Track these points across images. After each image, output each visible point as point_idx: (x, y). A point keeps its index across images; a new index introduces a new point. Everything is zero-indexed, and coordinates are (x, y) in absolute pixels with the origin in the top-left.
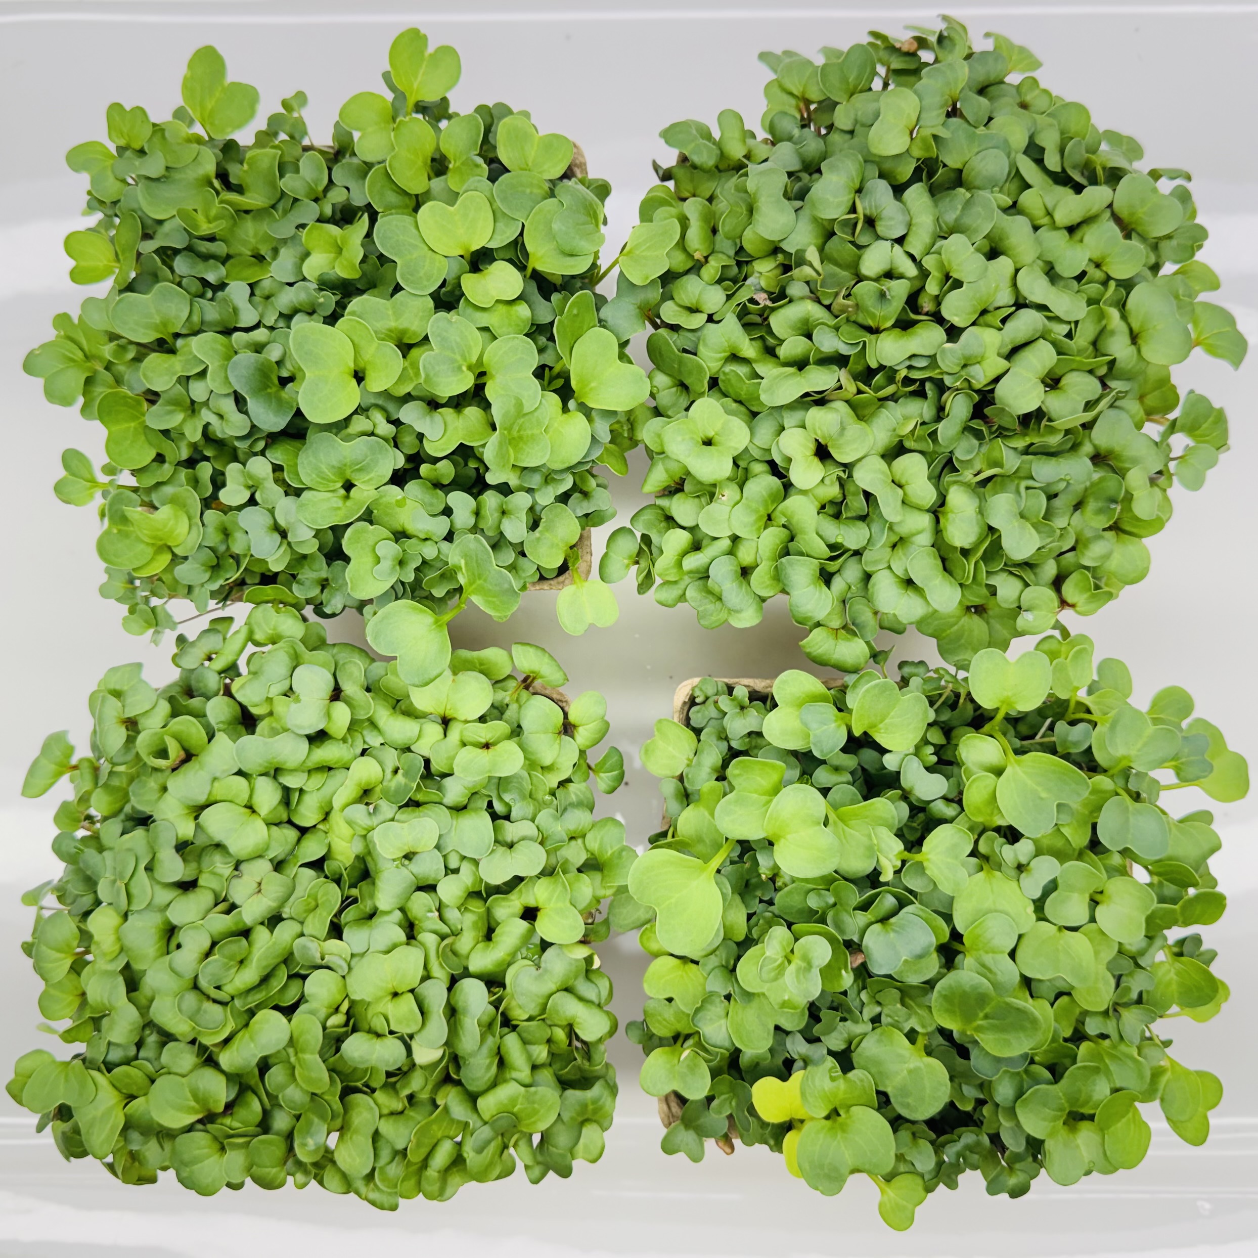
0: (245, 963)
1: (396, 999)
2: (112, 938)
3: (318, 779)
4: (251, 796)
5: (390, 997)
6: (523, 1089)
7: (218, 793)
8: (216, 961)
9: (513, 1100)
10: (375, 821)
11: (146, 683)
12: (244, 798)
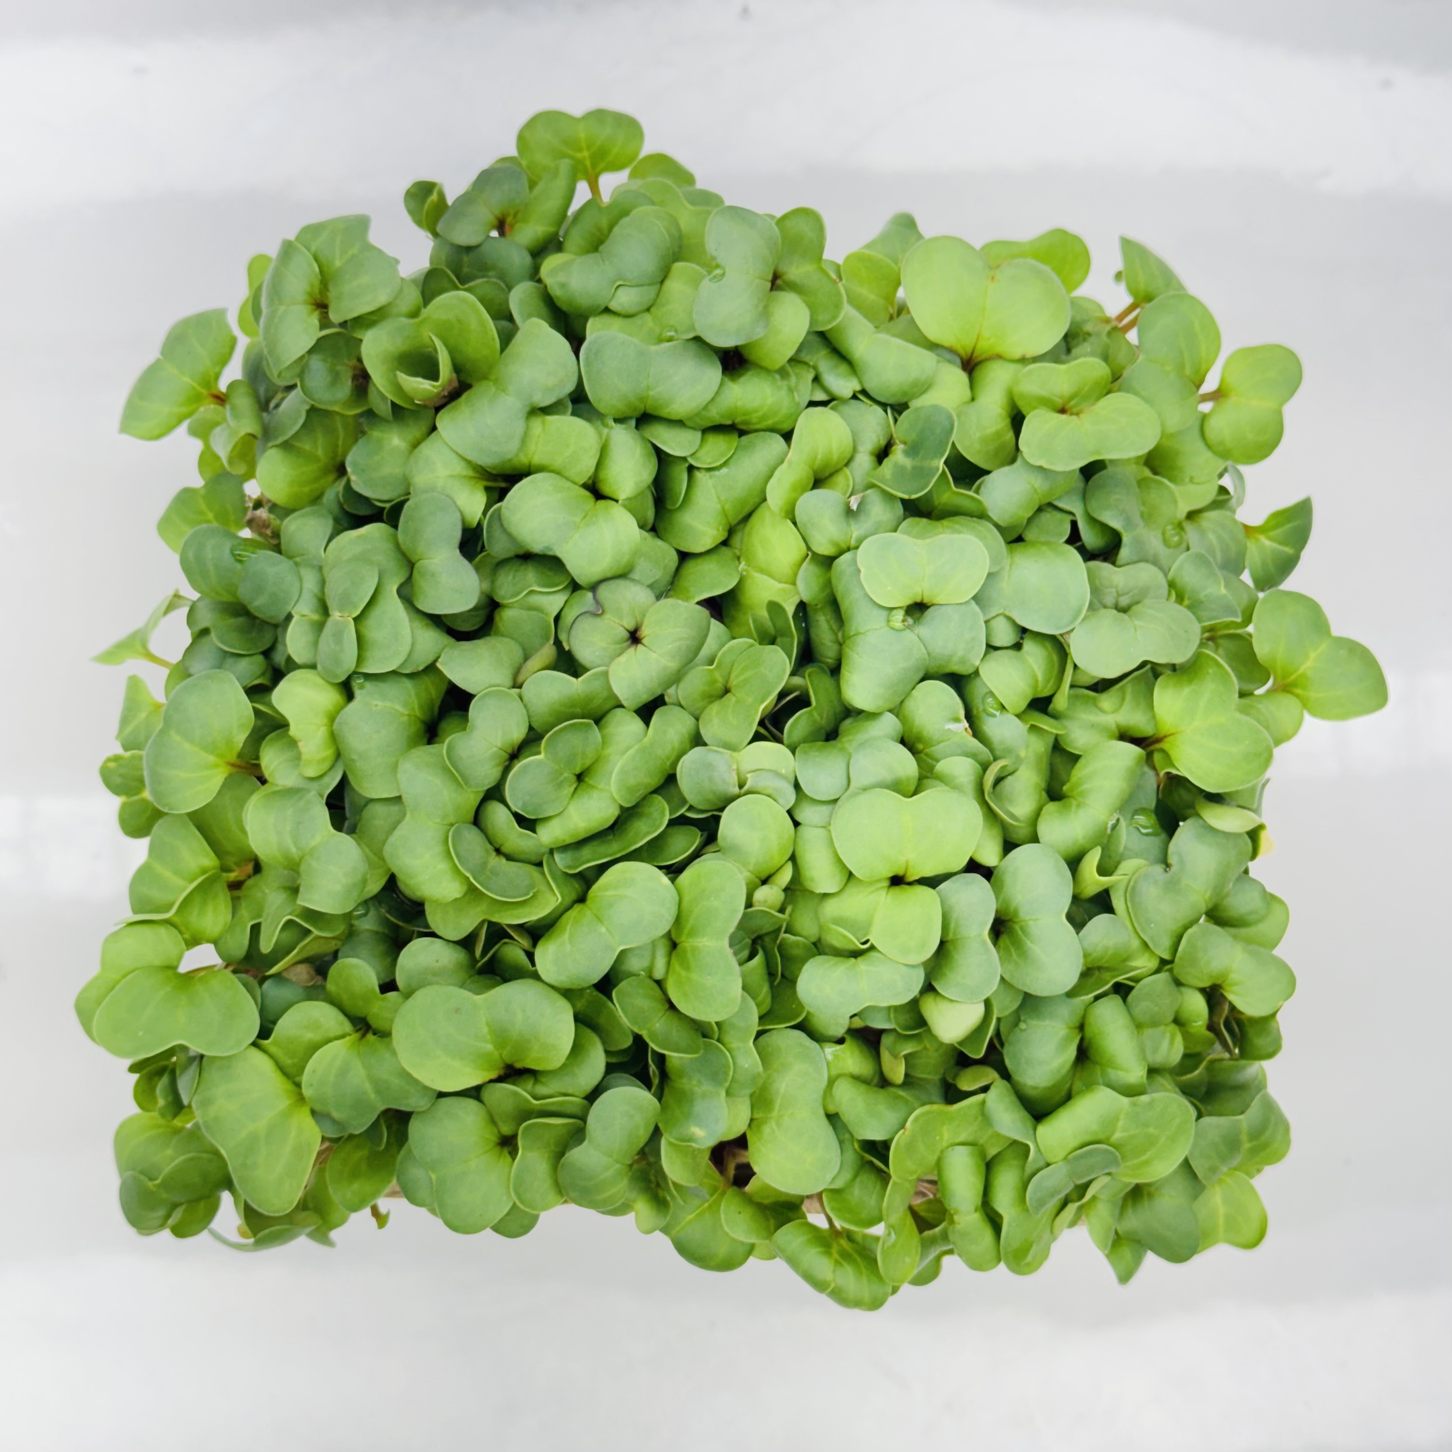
0: (589, 780)
1: (896, 890)
2: (321, 733)
3: (719, 446)
4: (599, 465)
5: (886, 883)
6: (1125, 1100)
7: (536, 454)
8: (540, 763)
9: (1110, 1122)
10: (856, 530)
11: (380, 252)
12: (585, 468)
